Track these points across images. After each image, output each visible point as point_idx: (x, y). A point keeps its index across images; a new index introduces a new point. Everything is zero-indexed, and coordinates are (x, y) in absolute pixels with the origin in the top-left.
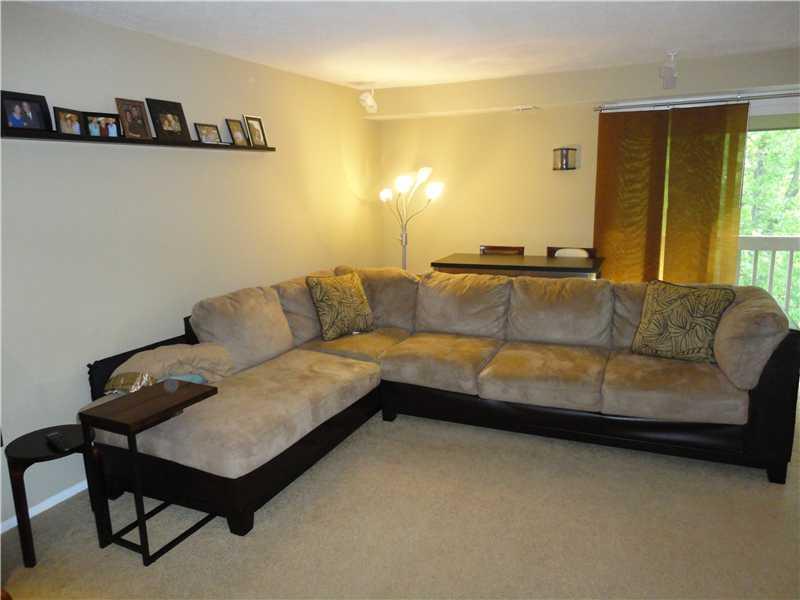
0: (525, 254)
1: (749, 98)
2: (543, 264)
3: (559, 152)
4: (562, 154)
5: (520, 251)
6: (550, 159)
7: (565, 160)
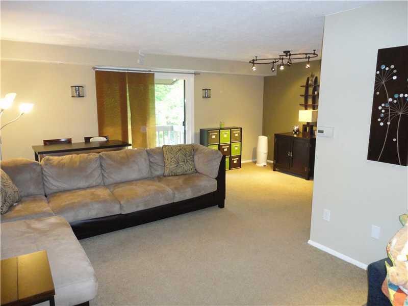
0: (72, 142)
1: (154, 71)
2: (84, 146)
3: (74, 88)
4: (76, 89)
5: (69, 141)
6: (69, 92)
7: (78, 92)
